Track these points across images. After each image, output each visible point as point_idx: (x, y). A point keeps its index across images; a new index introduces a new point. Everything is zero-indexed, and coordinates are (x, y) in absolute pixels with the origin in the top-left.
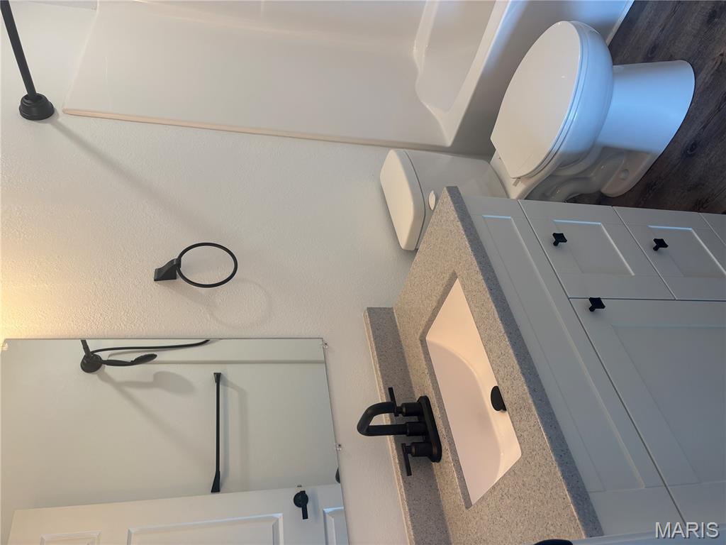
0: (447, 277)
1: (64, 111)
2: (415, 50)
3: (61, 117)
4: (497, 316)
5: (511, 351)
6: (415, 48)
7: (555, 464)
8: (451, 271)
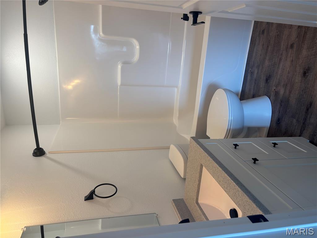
0: (199, 168)
1: (49, 153)
2: (174, 120)
3: (48, 155)
4: (218, 166)
5: (226, 175)
6: (174, 119)
7: (252, 203)
8: (200, 165)
